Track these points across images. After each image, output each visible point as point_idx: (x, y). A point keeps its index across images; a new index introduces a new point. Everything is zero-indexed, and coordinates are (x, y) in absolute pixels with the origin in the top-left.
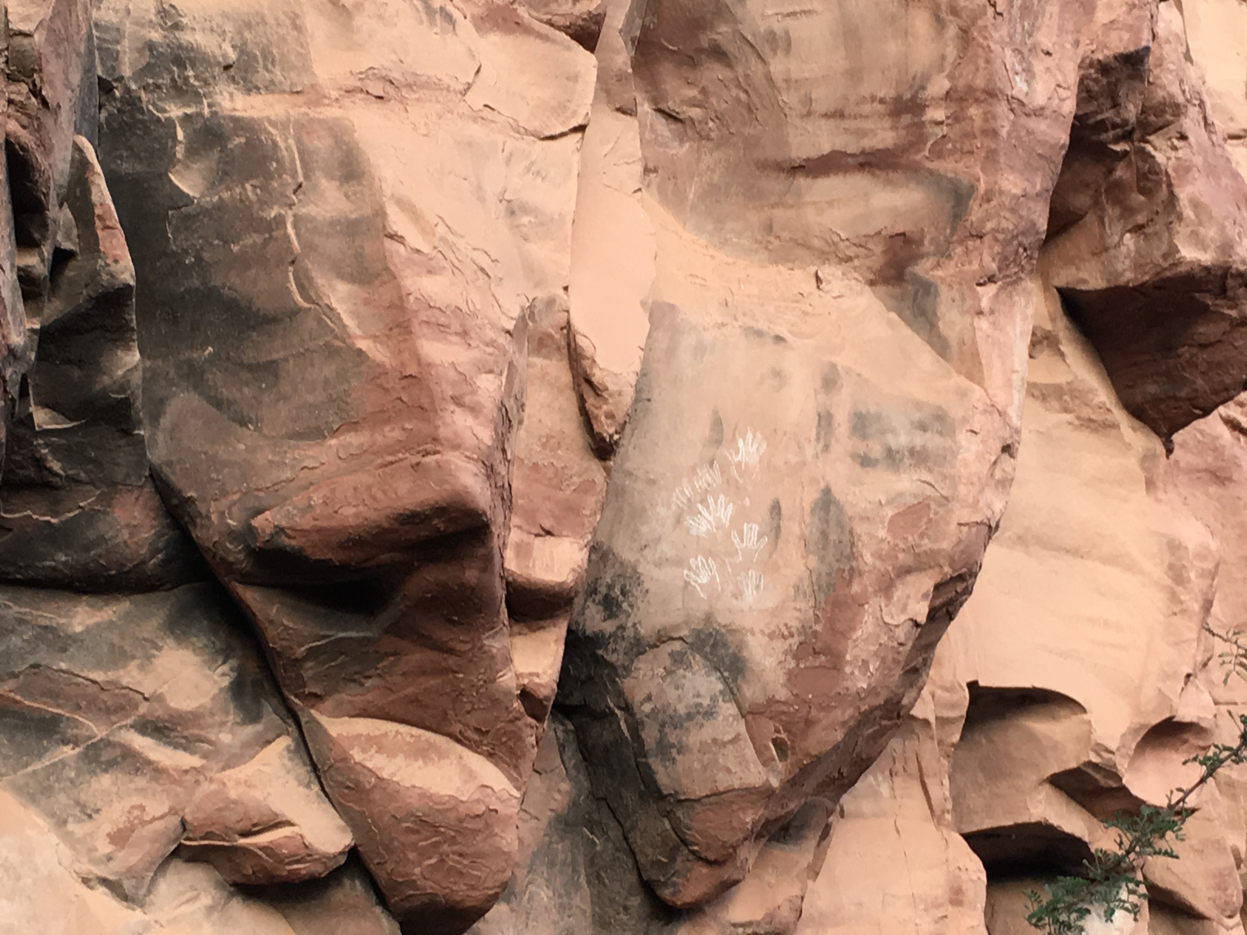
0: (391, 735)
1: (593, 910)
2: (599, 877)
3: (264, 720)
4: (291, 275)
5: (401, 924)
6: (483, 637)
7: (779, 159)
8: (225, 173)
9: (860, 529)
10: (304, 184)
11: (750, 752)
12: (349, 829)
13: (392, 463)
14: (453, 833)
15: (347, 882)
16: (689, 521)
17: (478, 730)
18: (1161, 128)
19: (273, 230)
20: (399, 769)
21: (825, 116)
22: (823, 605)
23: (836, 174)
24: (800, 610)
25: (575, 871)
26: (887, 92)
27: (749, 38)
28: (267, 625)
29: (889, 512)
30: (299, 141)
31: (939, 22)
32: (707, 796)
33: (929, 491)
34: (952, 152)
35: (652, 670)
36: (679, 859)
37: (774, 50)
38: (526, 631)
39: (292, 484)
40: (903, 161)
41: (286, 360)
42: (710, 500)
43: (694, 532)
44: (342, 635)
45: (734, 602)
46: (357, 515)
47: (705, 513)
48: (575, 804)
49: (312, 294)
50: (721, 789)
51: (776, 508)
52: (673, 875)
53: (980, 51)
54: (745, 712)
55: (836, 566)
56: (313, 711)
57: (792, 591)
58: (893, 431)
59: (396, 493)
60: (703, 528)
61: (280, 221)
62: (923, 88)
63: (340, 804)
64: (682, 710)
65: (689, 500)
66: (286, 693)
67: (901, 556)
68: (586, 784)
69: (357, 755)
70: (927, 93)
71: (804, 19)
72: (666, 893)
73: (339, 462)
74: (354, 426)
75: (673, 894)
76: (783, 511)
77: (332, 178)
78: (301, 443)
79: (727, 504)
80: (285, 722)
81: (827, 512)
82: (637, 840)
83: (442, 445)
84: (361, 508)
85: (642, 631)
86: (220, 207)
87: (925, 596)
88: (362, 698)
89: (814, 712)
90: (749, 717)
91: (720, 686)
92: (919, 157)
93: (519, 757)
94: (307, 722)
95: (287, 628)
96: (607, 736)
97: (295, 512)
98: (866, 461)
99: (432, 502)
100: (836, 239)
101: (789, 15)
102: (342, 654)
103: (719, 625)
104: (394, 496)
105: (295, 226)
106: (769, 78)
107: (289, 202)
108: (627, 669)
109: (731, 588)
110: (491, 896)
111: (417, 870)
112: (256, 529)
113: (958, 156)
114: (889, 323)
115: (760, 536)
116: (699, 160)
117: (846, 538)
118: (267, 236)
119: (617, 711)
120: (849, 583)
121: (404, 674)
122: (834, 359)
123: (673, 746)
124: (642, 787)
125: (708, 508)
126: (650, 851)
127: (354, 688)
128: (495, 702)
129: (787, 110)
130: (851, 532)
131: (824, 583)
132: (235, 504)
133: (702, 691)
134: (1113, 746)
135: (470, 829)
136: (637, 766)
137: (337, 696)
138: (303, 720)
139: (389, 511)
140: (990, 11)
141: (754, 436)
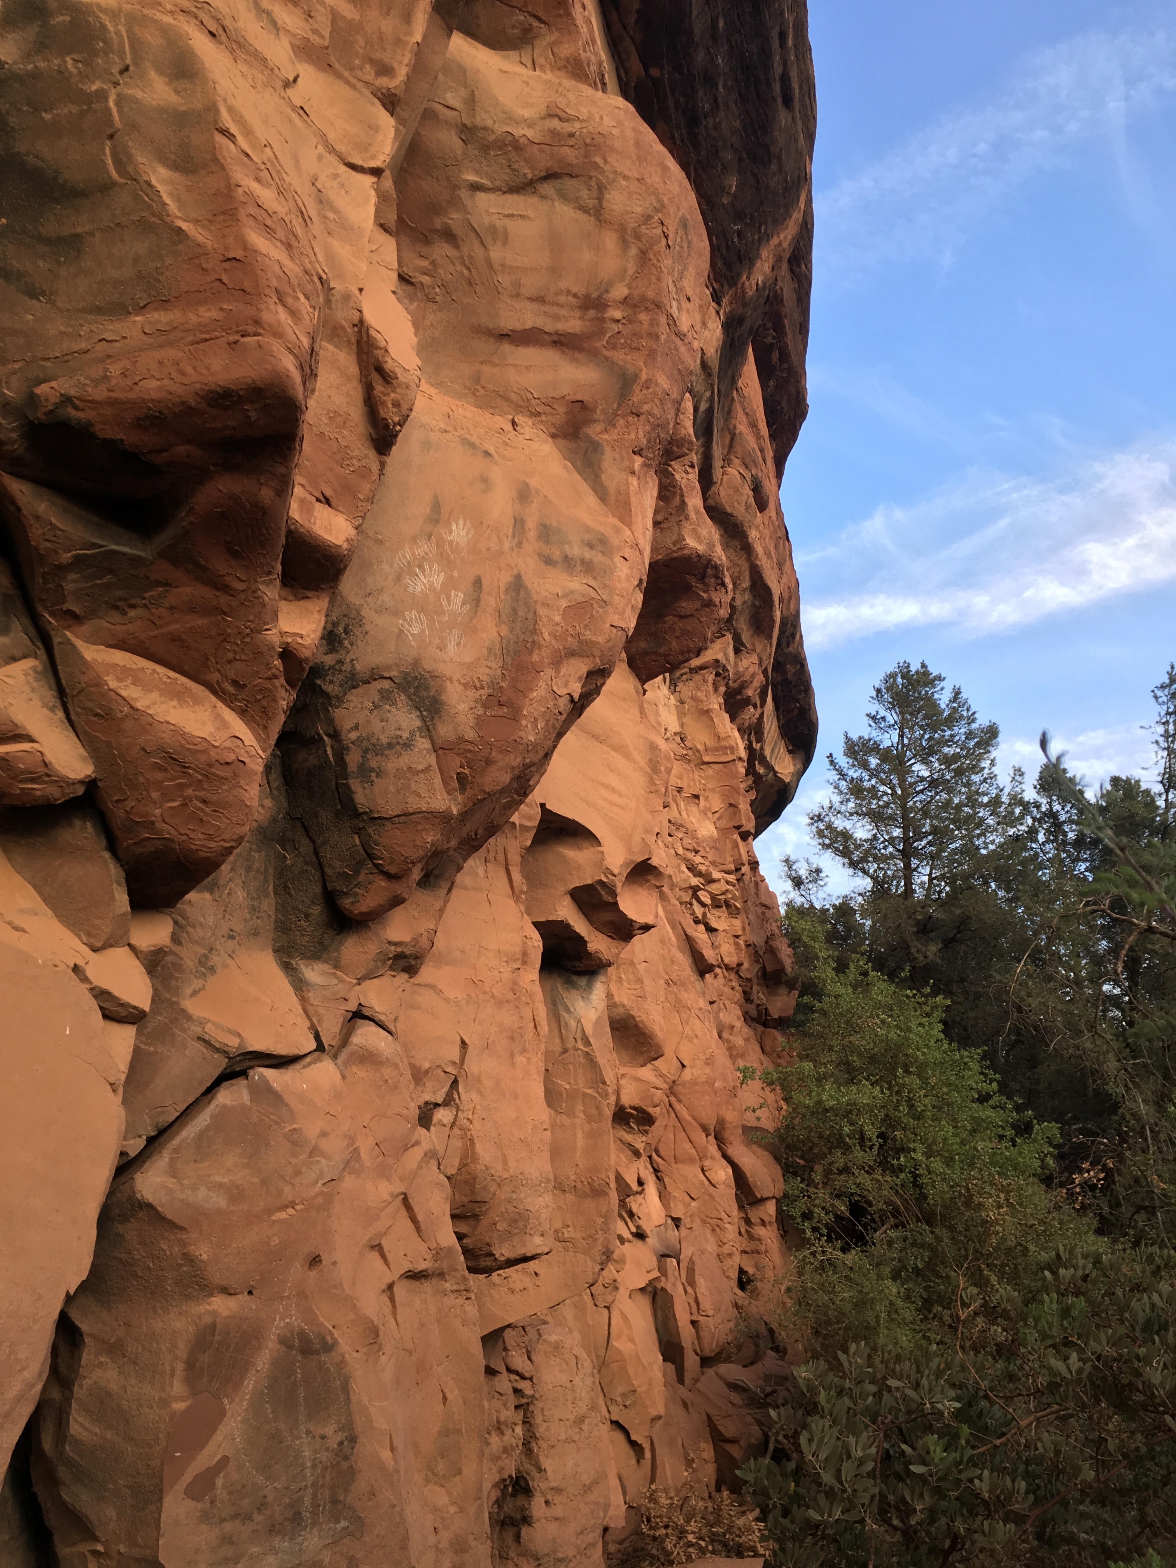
0: (149, 672)
1: (276, 916)
2: (286, 888)
3: (11, 635)
4: (108, 151)
5: (127, 875)
6: (260, 580)
7: (491, 327)
8: (43, 45)
9: (542, 612)
10: (131, 68)
11: (438, 781)
12: (90, 761)
13: (207, 340)
14: (199, 777)
15: (78, 823)
16: (407, 580)
17: (235, 683)
18: (679, 457)
19: (92, 103)
20: (155, 703)
21: (530, 299)
22: (510, 667)
23: (534, 346)
24: (490, 668)
25: (266, 880)
26: (581, 290)
27: (475, 226)
28: (33, 522)
29: (564, 604)
30: (129, 31)
31: (624, 243)
32: (398, 816)
33: (593, 594)
34: (623, 346)
35: (362, 703)
36: (364, 872)
37: (494, 240)
38: (291, 598)
39: (86, 356)
40: (586, 345)
41: (91, 234)
42: (426, 567)
43: (410, 590)
44: (114, 547)
45: (439, 652)
46: (160, 388)
47: (421, 576)
48: (274, 820)
49: (130, 169)
50: (411, 810)
51: (478, 583)
52: (356, 886)
53: (654, 271)
54: (437, 747)
55: (522, 637)
56: (68, 633)
57: (485, 651)
58: (569, 543)
59: (208, 369)
60: (418, 589)
61: (102, 95)
62: (607, 291)
63: (86, 733)
64: (384, 740)
65: (409, 563)
66: (40, 609)
67: (570, 639)
68: (286, 805)
69: (112, 683)
70: (610, 295)
71: (521, 223)
72: (346, 903)
73: (145, 338)
74: (164, 303)
75: (352, 904)
76: (483, 586)
77: (162, 73)
78: (100, 318)
79: (439, 572)
80: (34, 644)
81: (518, 593)
82: (327, 854)
83: (263, 329)
84: (166, 382)
85: (358, 667)
86: (35, 75)
87: (580, 678)
88: (124, 628)
89: (494, 754)
90: (441, 752)
91: (418, 723)
92: (598, 345)
93: (270, 719)
94: (59, 643)
95: (54, 527)
96: (313, 761)
97: (86, 382)
98: (549, 561)
99: (249, 381)
100: (530, 396)
101: (508, 216)
102: (110, 571)
103: (424, 670)
104: (205, 371)
105: (118, 104)
106: (489, 262)
107: (114, 80)
108: (340, 699)
109: (437, 641)
110: (226, 848)
111: (158, 812)
112: (38, 396)
113: (627, 350)
114: (565, 467)
115: (464, 603)
116: (424, 317)
117: (530, 616)
118: (85, 107)
119: (325, 738)
120: (531, 653)
121: (172, 608)
122: (528, 480)
123: (372, 770)
124: (339, 807)
125: (423, 571)
126: (337, 864)
127: (116, 617)
128: (258, 654)
129: (500, 289)
130: (535, 613)
131: (511, 649)
132: (14, 373)
133: (404, 725)
134: (616, 871)
135: (217, 776)
136: (337, 788)
137: (96, 622)
138: (56, 640)
139: (198, 386)
140: (664, 241)
141: (465, 524)
